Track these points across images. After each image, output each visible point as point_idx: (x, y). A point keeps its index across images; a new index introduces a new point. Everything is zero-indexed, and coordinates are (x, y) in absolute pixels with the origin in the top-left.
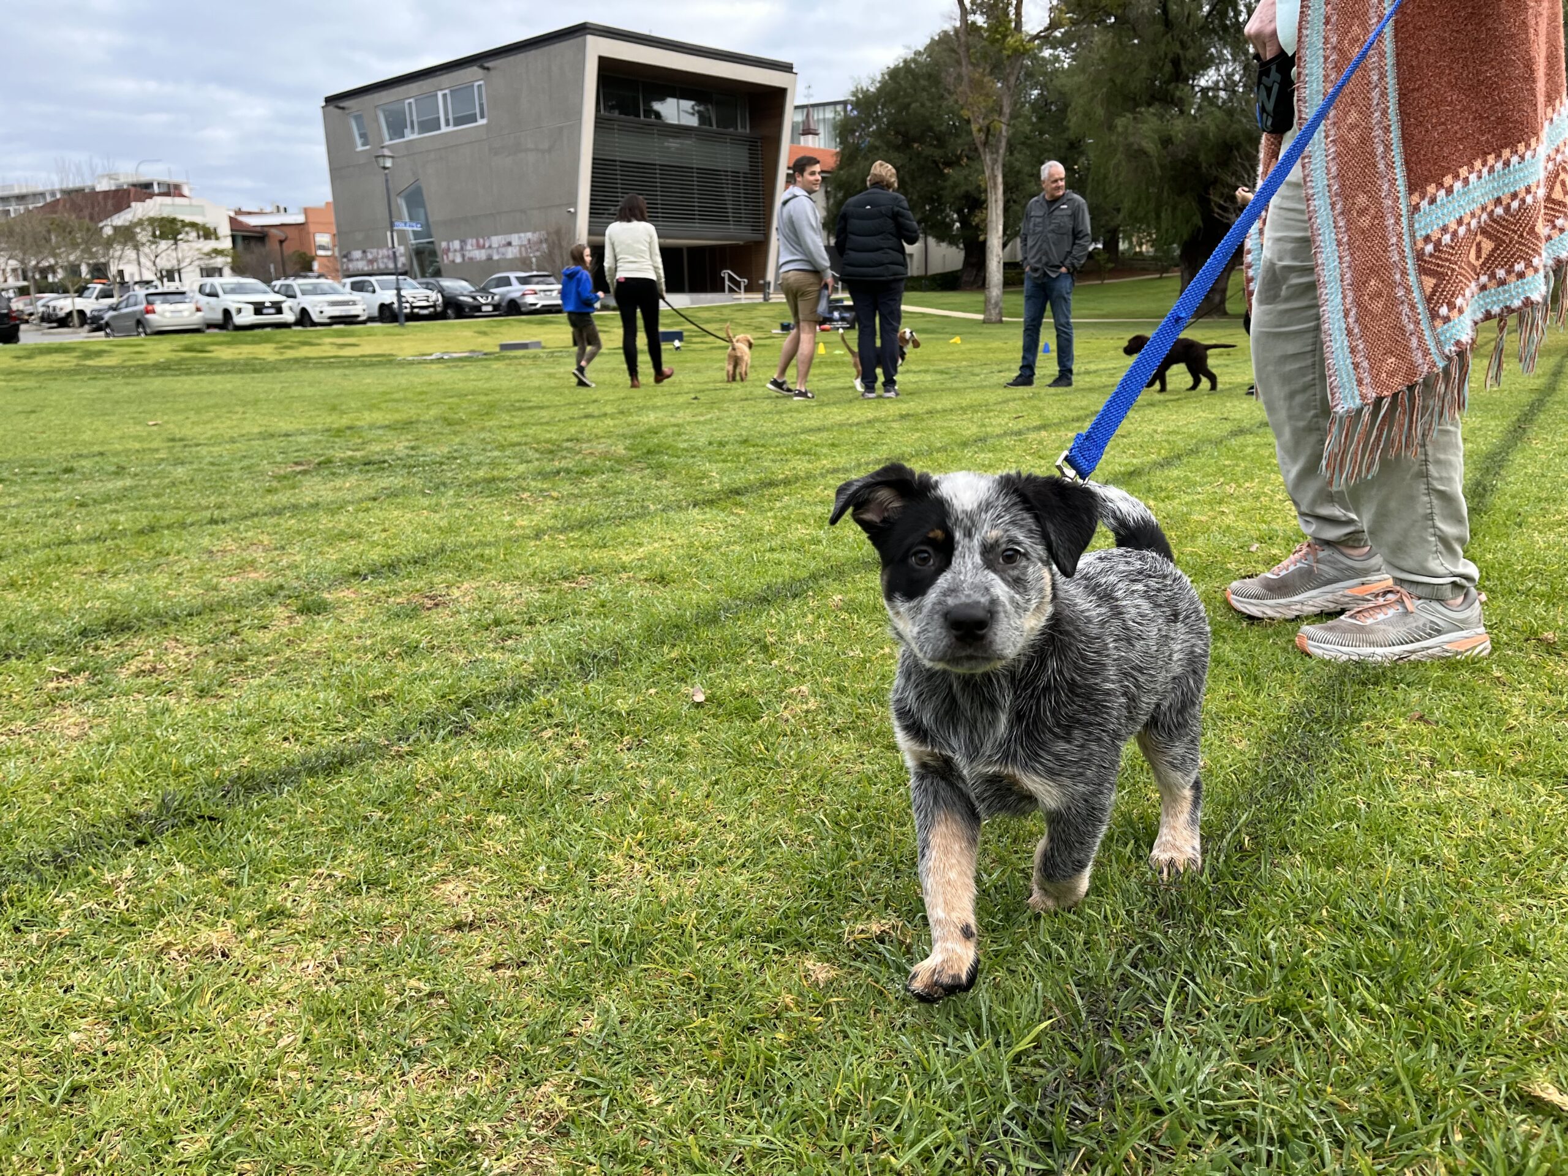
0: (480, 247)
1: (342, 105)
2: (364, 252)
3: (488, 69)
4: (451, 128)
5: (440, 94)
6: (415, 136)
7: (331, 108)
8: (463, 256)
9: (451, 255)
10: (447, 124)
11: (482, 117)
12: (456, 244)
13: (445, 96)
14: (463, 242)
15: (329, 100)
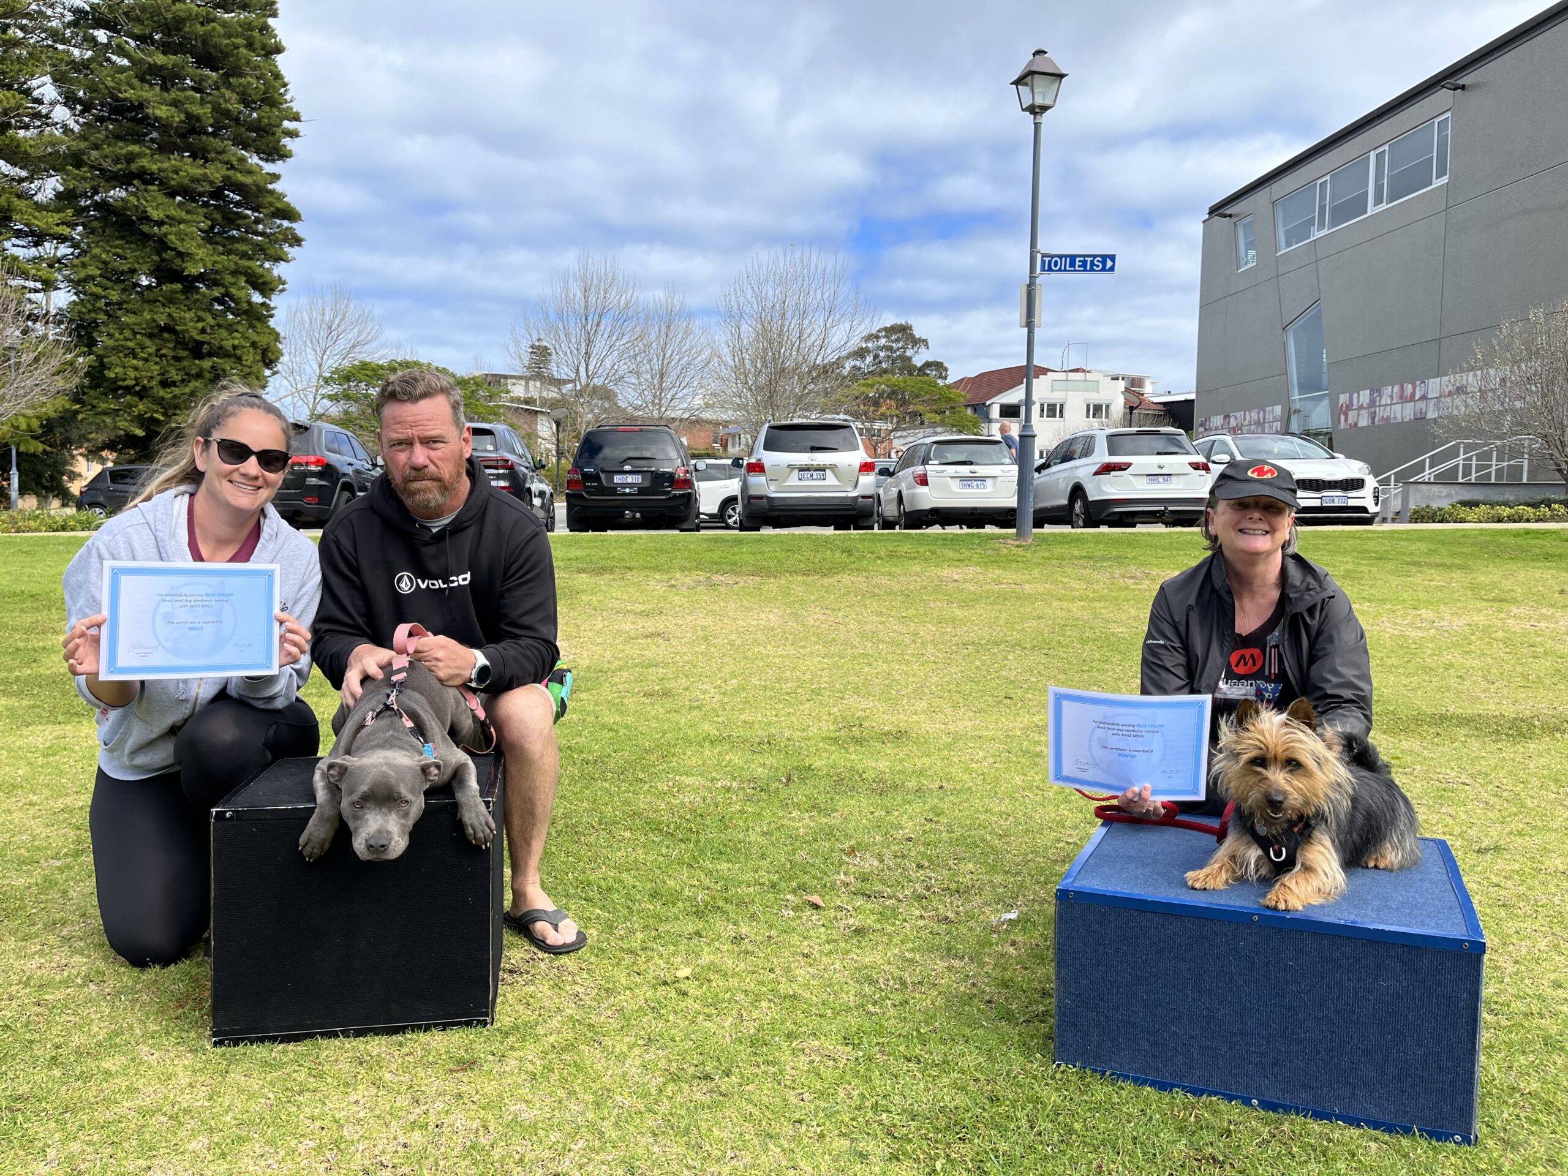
0: (1403, 399)
1: (1228, 212)
2: (1227, 417)
3: (1463, 87)
4: (1384, 206)
5: (1373, 155)
6: (1325, 232)
7: (1217, 219)
8: (1373, 416)
9: (1351, 414)
10: (1378, 201)
11: (1441, 174)
12: (1365, 396)
13: (1380, 157)
14: (1376, 391)
15: (1216, 210)
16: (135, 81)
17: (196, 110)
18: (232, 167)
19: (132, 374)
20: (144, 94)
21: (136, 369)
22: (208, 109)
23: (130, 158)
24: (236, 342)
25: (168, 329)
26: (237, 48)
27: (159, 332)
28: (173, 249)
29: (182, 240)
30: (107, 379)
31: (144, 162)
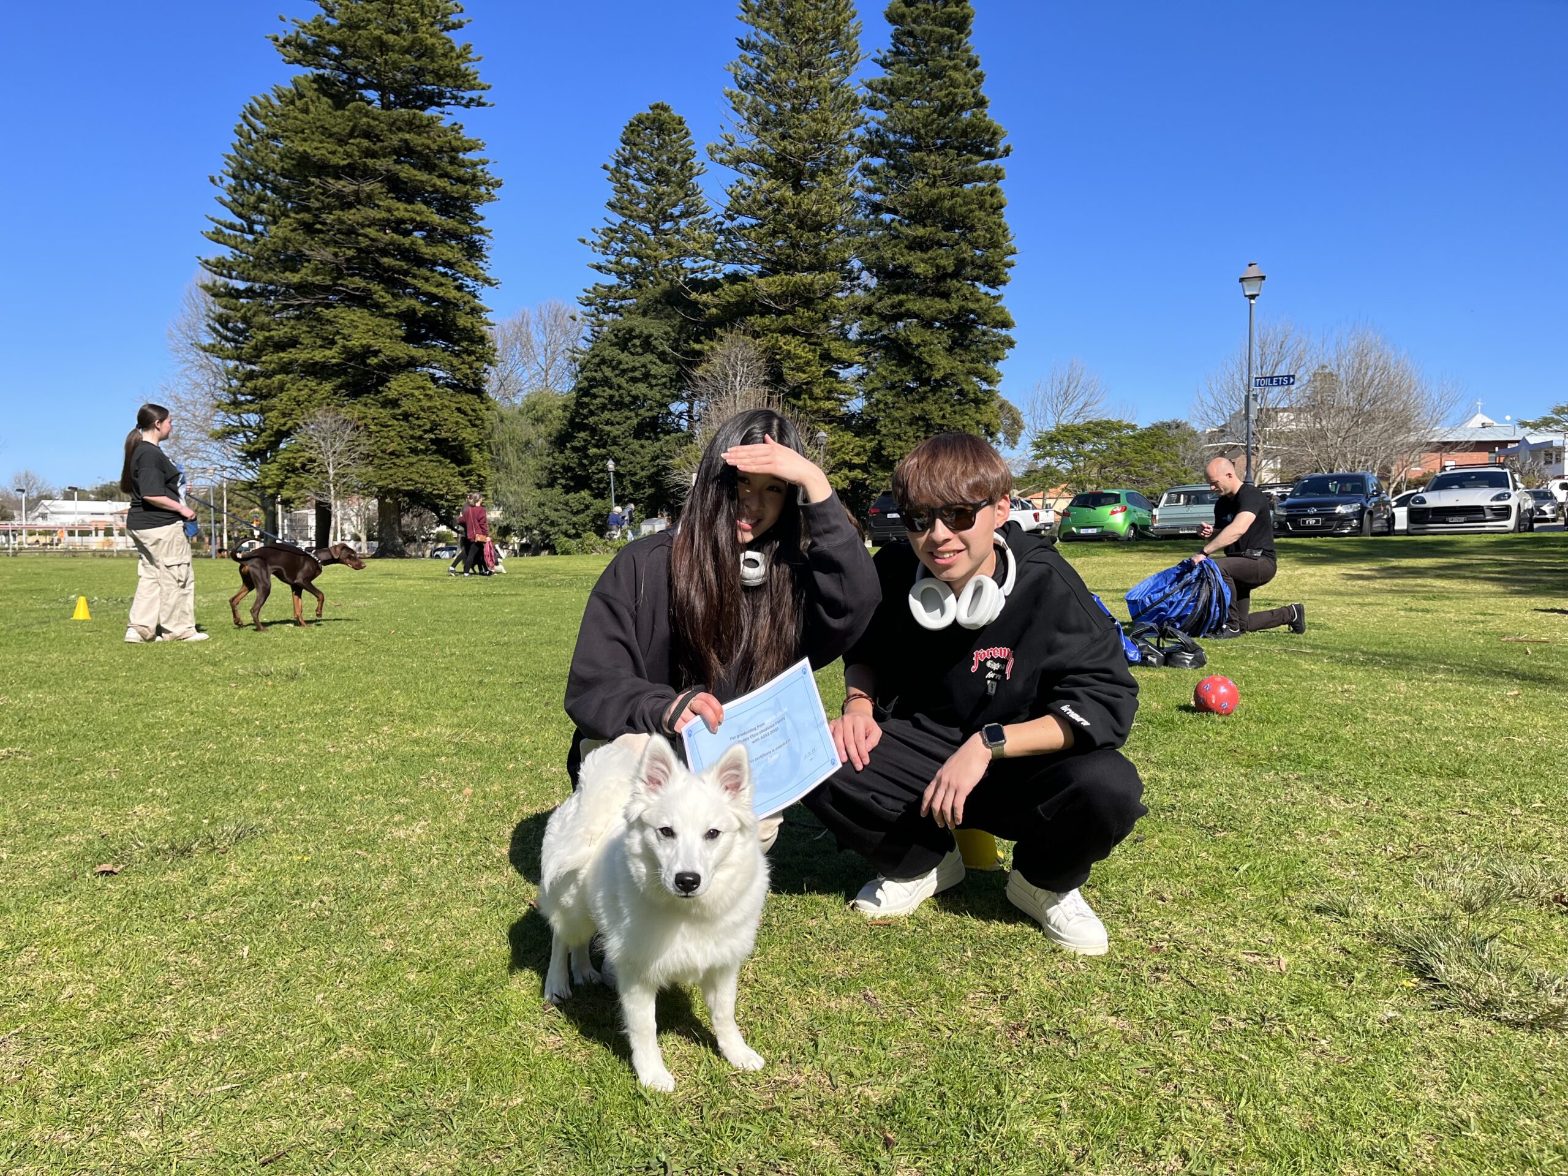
16: (905, 251)
17: (943, 262)
18: (967, 299)
19: (898, 452)
20: (911, 259)
21: (900, 448)
22: (951, 261)
23: (901, 304)
24: (965, 423)
25: (922, 418)
26: (971, 211)
27: (914, 421)
28: (926, 363)
29: (931, 356)
30: (884, 456)
31: (909, 305)
